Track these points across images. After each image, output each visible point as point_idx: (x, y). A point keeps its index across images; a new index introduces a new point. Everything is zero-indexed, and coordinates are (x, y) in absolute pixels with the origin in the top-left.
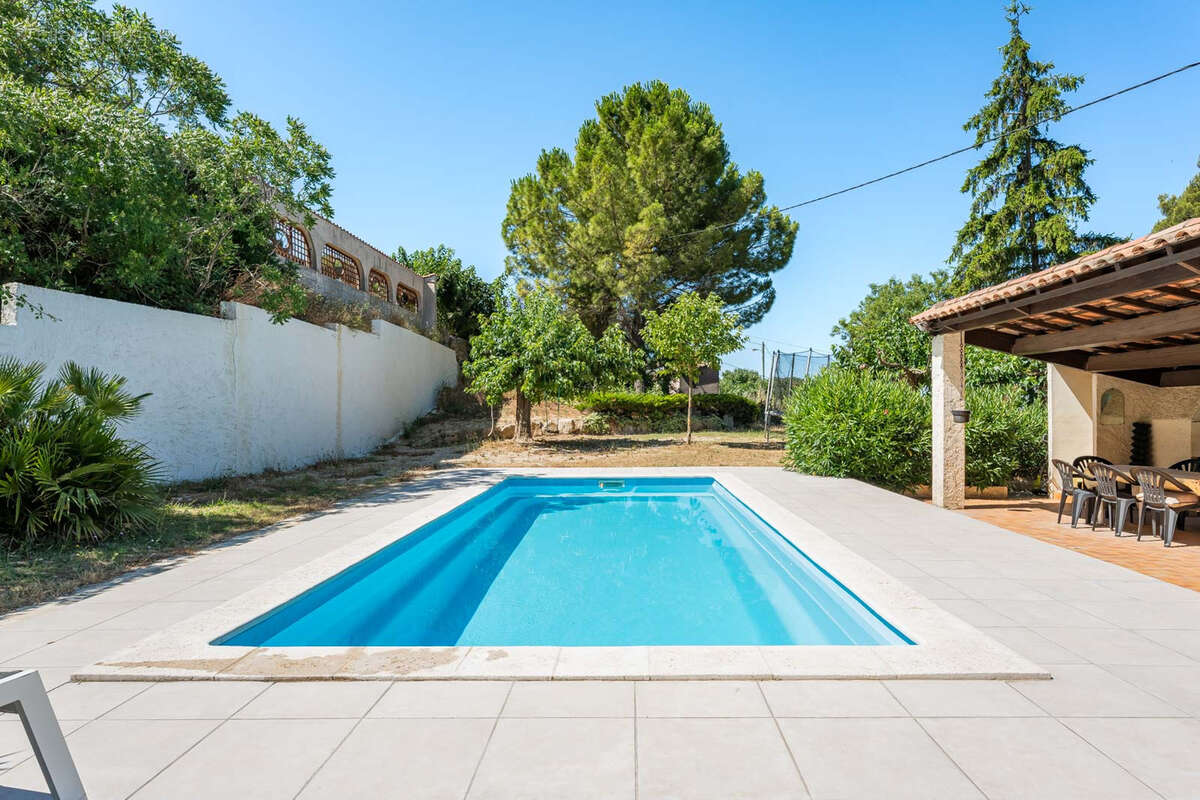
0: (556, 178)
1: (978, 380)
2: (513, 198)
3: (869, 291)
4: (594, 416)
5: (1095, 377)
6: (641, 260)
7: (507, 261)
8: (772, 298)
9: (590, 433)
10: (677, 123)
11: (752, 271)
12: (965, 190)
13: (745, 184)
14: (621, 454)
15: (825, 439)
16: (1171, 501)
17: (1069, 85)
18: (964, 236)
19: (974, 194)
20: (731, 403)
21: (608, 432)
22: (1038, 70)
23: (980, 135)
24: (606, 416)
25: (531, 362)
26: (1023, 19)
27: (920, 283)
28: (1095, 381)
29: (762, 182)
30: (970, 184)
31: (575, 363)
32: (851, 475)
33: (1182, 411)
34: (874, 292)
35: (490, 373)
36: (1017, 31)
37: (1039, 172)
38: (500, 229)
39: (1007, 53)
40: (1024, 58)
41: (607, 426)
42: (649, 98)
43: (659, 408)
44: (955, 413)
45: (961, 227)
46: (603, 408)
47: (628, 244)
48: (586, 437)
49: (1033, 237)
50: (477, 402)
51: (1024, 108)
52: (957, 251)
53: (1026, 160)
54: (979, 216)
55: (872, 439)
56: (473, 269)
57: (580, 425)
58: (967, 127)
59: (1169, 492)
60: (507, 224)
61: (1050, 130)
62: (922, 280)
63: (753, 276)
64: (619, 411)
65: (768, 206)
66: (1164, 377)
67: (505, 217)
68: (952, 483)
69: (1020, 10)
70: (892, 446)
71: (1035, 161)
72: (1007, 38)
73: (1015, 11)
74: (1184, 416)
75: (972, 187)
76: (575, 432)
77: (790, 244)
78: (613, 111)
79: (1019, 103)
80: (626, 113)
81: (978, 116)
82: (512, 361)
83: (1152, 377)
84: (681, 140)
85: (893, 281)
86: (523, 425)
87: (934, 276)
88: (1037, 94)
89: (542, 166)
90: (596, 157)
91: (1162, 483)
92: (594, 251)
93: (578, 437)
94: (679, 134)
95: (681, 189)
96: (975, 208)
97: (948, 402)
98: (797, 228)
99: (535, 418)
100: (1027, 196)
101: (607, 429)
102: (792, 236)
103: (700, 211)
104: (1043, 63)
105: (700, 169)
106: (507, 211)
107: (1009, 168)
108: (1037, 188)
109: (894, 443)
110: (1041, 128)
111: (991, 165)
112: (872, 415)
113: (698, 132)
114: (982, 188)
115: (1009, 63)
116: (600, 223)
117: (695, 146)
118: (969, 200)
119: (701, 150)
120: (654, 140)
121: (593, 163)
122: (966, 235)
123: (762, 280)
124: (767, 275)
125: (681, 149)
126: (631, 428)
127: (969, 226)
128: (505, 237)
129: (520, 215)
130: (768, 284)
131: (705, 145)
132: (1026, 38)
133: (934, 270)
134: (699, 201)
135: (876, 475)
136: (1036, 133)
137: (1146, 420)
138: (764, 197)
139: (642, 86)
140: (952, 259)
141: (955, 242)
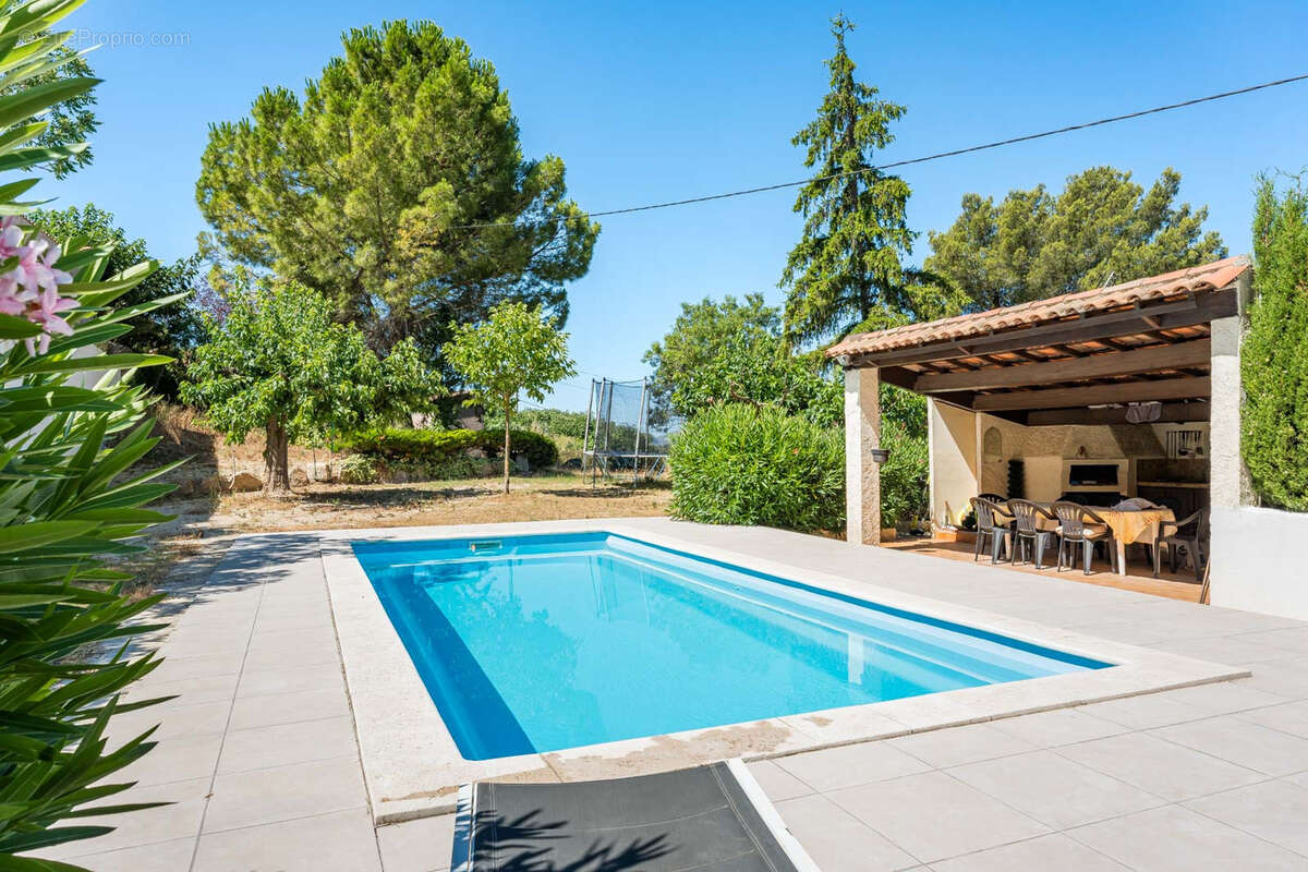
0: (295, 131)
1: (832, 416)
2: (213, 149)
3: (681, 312)
4: (356, 460)
5: (979, 416)
6: (417, 254)
7: (201, 238)
8: (565, 313)
9: (351, 482)
10: (461, 82)
11: (544, 278)
12: (797, 209)
13: (543, 171)
14: (433, 509)
15: (733, 484)
16: (1088, 533)
17: (894, 113)
18: (794, 259)
19: (805, 215)
20: (525, 441)
21: (378, 481)
22: (864, 92)
23: (811, 153)
24: (372, 459)
25: (309, 384)
26: (848, 34)
27: (735, 306)
28: (979, 419)
29: (563, 170)
30: (801, 205)
31: (360, 387)
32: (761, 522)
33: (1052, 450)
34: (687, 313)
35: (240, 399)
36: (842, 47)
37: (867, 199)
38: (193, 192)
39: (833, 68)
40: (850, 77)
41: (373, 472)
42: (419, 43)
43: (440, 447)
44: (875, 453)
45: (792, 248)
46: (368, 450)
47: (403, 233)
48: (344, 487)
49: (863, 266)
50: (173, 440)
51: (851, 130)
52: (788, 275)
53: (852, 186)
54: (811, 238)
55: (782, 482)
56: (142, 244)
57: (337, 471)
58: (795, 141)
59: (1087, 525)
60: (204, 186)
61: (876, 157)
62: (737, 303)
63: (546, 285)
64: (388, 452)
65: (565, 201)
66: (1031, 415)
67: (200, 176)
68: (869, 527)
69: (845, 26)
70: (802, 489)
71: (861, 187)
72: (833, 54)
73: (841, 26)
74: (1054, 453)
75: (803, 206)
76: (331, 481)
77: (588, 249)
78: (368, 50)
79: (846, 123)
80: (386, 56)
81: (807, 131)
82: (275, 383)
83: (1021, 417)
84: (465, 105)
85: (707, 302)
86: (277, 473)
87: (749, 300)
88: (862, 119)
89: (264, 110)
90: (358, 112)
91: (1081, 516)
92: (342, 236)
93: (335, 489)
94: (464, 97)
95: (464, 167)
96: (808, 230)
97: (865, 441)
98: (599, 231)
99: (294, 463)
100: (856, 222)
101: (374, 477)
102: (592, 237)
103: (484, 198)
104: (868, 86)
105: (487, 144)
106: (200, 167)
107: (836, 191)
108: (867, 215)
109: (805, 486)
110: (866, 154)
111: (821, 185)
112: (781, 456)
113: (486, 97)
114: (813, 209)
115: (836, 79)
116: (361, 199)
117: (482, 113)
118: (800, 222)
119: (491, 120)
120: (433, 99)
121: (352, 118)
122: (796, 259)
123: (556, 289)
124: (561, 284)
125: (461, 117)
126: (404, 475)
127: (800, 249)
128: (201, 203)
129: (225, 175)
130: (562, 295)
131: (495, 116)
132: (852, 58)
133: (751, 293)
134: (485, 185)
135: (785, 520)
136: (862, 158)
137: (1017, 458)
138: (564, 190)
139: (409, 27)
140: (782, 284)
141: (786, 264)
